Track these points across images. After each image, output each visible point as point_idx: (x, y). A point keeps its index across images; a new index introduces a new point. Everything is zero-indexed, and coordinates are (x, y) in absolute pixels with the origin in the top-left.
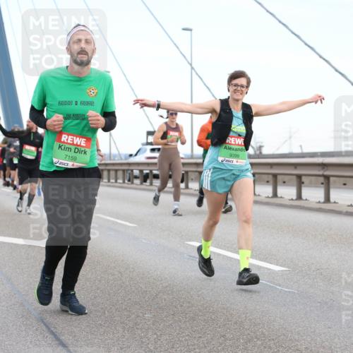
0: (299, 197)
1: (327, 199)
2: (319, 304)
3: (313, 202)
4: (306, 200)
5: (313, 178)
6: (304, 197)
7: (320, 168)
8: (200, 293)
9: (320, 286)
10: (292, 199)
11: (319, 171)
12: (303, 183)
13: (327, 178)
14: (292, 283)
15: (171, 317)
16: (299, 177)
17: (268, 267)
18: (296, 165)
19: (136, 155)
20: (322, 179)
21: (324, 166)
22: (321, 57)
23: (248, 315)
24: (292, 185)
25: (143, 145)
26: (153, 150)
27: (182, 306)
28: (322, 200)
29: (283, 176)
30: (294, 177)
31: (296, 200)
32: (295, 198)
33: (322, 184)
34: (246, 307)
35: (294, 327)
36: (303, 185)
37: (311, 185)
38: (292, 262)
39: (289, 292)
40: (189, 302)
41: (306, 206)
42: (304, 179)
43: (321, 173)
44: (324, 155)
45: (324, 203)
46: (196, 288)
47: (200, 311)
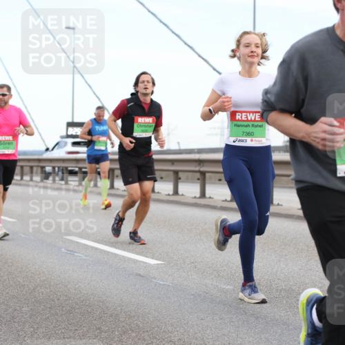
0: (176, 192)
1: (203, 195)
2: (192, 297)
3: (189, 197)
4: (183, 195)
5: (190, 174)
6: (180, 192)
7: (197, 164)
8: (77, 286)
9: (194, 279)
10: (169, 195)
11: (196, 167)
12: (180, 179)
13: (203, 174)
14: (167, 276)
15: (48, 309)
16: (176, 173)
17: (144, 261)
18: (173, 162)
19: (53, 149)
20: (198, 175)
21: (200, 162)
22: (200, 56)
23: (123, 308)
24: (169, 181)
25: (62, 137)
26: (75, 144)
27: (58, 299)
28: (198, 195)
29: (160, 172)
30: (172, 173)
31: (173, 195)
32: (171, 193)
33: (198, 179)
34: (122, 300)
35: (168, 319)
36: (179, 181)
37: (187, 180)
38: (167, 256)
39: (164, 285)
40: (66, 296)
41: (182, 201)
42: (181, 175)
43: (197, 169)
44: (200, 151)
45: (200, 198)
46: (73, 282)
47: (77, 304)
